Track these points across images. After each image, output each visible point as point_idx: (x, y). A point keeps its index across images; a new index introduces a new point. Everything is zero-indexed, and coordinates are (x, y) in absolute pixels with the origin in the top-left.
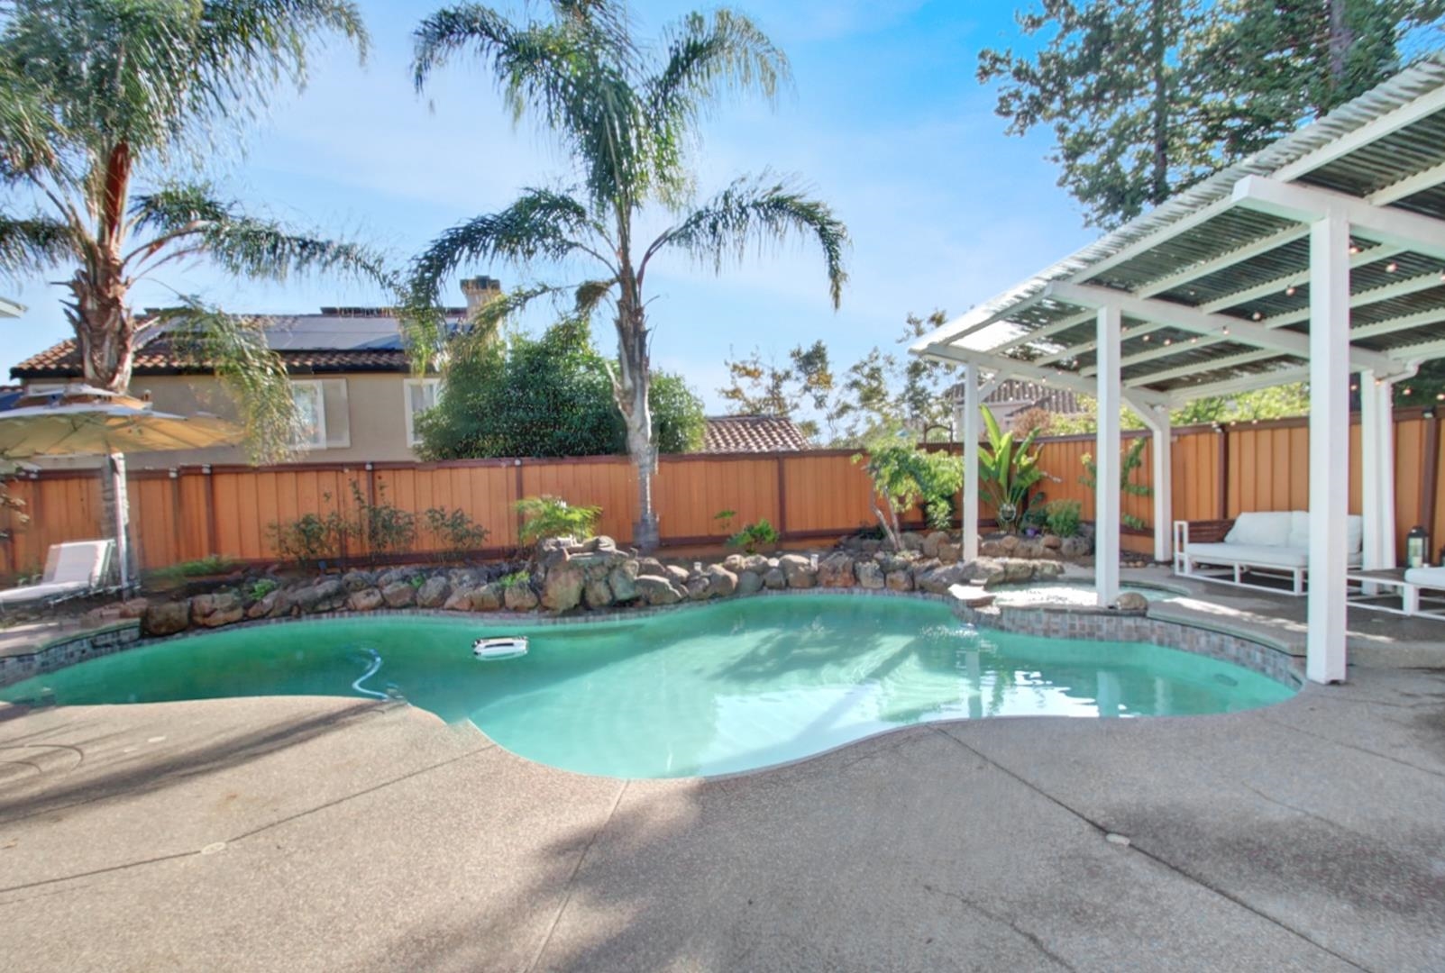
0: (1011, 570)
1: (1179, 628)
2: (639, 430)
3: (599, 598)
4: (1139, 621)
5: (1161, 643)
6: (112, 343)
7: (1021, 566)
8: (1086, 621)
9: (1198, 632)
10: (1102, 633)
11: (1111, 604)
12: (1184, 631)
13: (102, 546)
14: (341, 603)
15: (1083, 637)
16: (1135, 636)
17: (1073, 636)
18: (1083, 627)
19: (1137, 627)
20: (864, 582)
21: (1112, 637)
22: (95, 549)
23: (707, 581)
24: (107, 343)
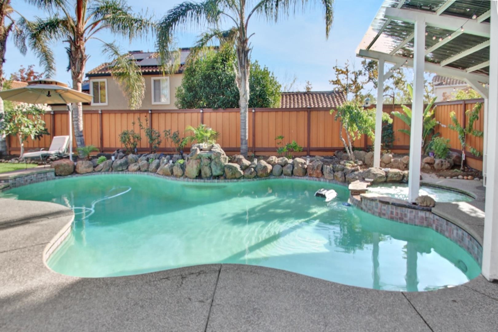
0: (390, 175)
1: (445, 221)
2: (243, 96)
3: (206, 174)
4: (428, 214)
5: (437, 230)
6: (78, 62)
7: (396, 174)
8: (399, 210)
9: (453, 227)
10: (407, 219)
11: (414, 201)
12: (447, 224)
13: (67, 137)
14: (126, 168)
15: (397, 220)
16: (425, 223)
17: (392, 218)
18: (397, 214)
19: (426, 218)
20: (326, 175)
21: (412, 222)
22: (65, 139)
23: (253, 169)
24: (77, 63)
